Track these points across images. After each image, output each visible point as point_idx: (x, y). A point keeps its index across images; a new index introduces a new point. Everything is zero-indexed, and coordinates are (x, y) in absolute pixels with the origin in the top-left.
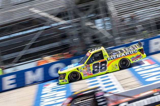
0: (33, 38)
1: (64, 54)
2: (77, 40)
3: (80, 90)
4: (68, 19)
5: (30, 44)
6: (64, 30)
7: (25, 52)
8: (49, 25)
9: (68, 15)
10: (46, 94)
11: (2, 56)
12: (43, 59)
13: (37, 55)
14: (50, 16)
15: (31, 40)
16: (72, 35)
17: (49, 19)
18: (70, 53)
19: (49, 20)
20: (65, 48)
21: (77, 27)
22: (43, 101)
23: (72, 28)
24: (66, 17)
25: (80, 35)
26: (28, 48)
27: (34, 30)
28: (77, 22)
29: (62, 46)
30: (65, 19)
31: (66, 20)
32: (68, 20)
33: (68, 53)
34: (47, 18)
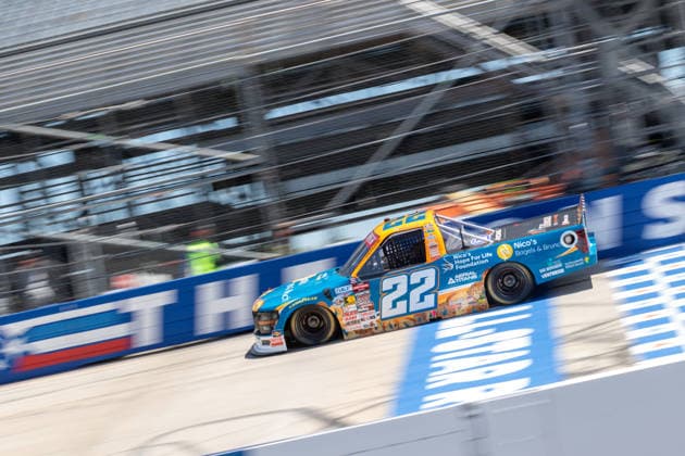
0: (409, 113)
1: (533, 182)
2: (581, 129)
3: (590, 328)
4: (551, 44)
5: (396, 136)
6: (532, 87)
7: (371, 170)
8: (475, 65)
9: (552, 28)
10: (455, 338)
11: (283, 180)
12: (446, 198)
13: (425, 183)
14: (479, 29)
15: (401, 122)
16: (566, 110)
17: (475, 40)
18: (553, 181)
19: (476, 45)
20: (533, 160)
21: (587, 76)
22: (440, 369)
23: (567, 82)
24: (542, 37)
25: (596, 108)
26: (388, 152)
27: (415, 82)
28: (584, 58)
29: (521, 149)
30: (538, 45)
31: (542, 49)
32: (551, 47)
33: (545, 179)
34: (468, 36)
